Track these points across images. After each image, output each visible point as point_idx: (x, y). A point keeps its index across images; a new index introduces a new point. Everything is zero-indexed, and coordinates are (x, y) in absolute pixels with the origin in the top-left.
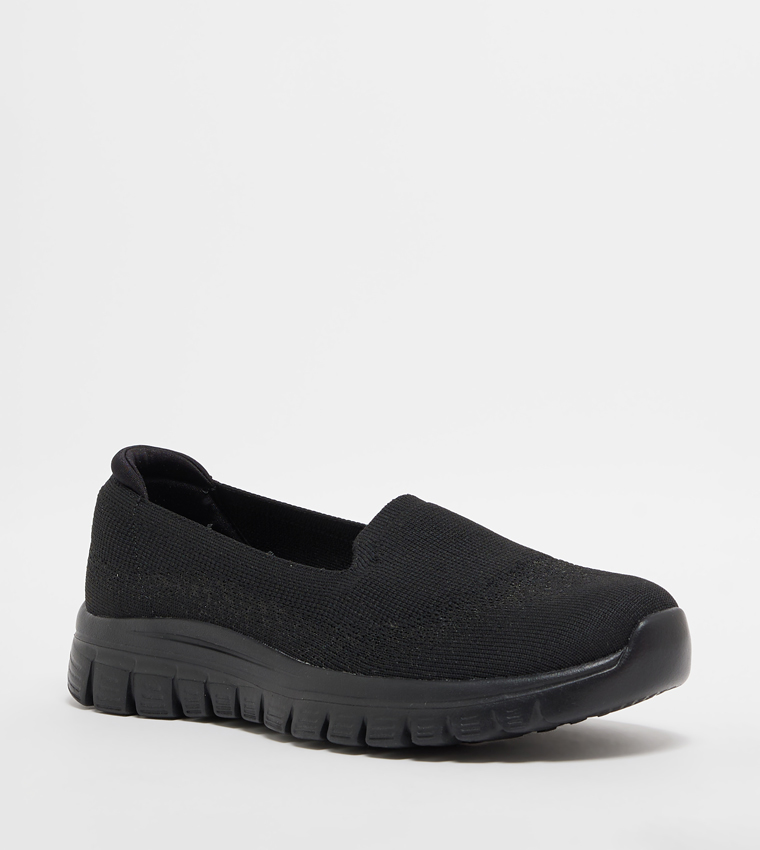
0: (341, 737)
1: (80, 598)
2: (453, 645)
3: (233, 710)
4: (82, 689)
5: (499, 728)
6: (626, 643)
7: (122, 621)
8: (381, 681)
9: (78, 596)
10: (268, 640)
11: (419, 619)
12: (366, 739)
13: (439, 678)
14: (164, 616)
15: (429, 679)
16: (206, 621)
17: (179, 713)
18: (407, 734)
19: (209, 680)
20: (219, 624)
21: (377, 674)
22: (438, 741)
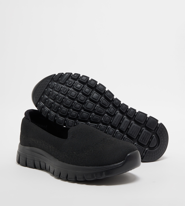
0: (63, 177)
1: (19, 142)
2: (87, 158)
3: (45, 168)
4: (18, 160)
5: (96, 178)
6: (124, 159)
7: (25, 147)
8: (71, 165)
9: (19, 141)
10: (51, 154)
11: (80, 152)
12: (68, 178)
13: (83, 166)
14: (33, 147)
15: (81, 166)
16: (40, 148)
17: (35, 167)
18: (76, 178)
19: (41, 161)
20: (42, 149)
21: (71, 164)
22: (82, 180)
